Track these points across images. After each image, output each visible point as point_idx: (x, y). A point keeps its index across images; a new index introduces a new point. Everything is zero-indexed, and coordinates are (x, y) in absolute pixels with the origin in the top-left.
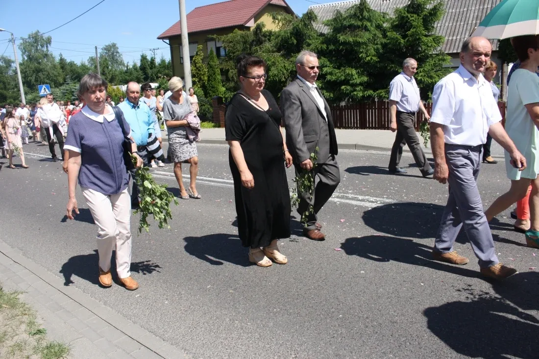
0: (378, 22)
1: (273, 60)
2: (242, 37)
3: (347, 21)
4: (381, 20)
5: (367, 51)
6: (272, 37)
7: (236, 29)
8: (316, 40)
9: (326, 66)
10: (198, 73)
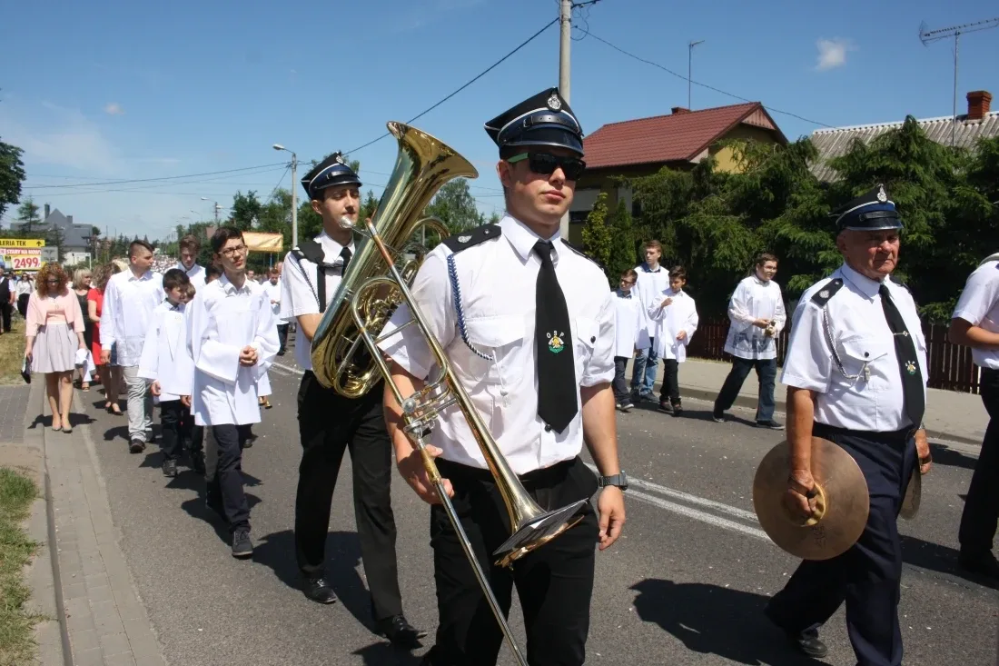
0: (942, 166)
1: (723, 229)
2: (673, 182)
3: (875, 160)
4: (949, 162)
5: (912, 223)
6: (726, 186)
7: (665, 167)
8: (810, 196)
9: (825, 249)
10: (593, 244)
